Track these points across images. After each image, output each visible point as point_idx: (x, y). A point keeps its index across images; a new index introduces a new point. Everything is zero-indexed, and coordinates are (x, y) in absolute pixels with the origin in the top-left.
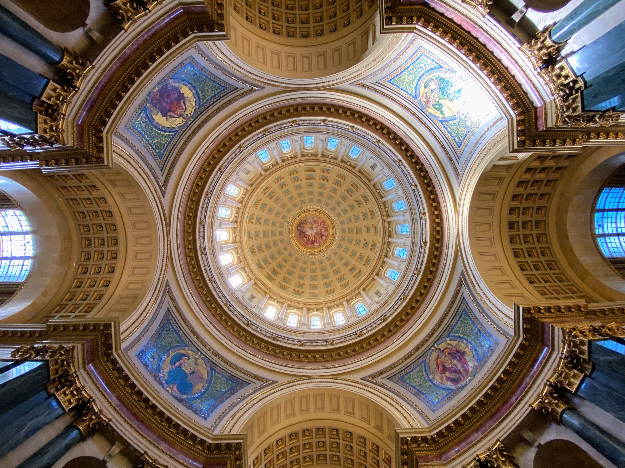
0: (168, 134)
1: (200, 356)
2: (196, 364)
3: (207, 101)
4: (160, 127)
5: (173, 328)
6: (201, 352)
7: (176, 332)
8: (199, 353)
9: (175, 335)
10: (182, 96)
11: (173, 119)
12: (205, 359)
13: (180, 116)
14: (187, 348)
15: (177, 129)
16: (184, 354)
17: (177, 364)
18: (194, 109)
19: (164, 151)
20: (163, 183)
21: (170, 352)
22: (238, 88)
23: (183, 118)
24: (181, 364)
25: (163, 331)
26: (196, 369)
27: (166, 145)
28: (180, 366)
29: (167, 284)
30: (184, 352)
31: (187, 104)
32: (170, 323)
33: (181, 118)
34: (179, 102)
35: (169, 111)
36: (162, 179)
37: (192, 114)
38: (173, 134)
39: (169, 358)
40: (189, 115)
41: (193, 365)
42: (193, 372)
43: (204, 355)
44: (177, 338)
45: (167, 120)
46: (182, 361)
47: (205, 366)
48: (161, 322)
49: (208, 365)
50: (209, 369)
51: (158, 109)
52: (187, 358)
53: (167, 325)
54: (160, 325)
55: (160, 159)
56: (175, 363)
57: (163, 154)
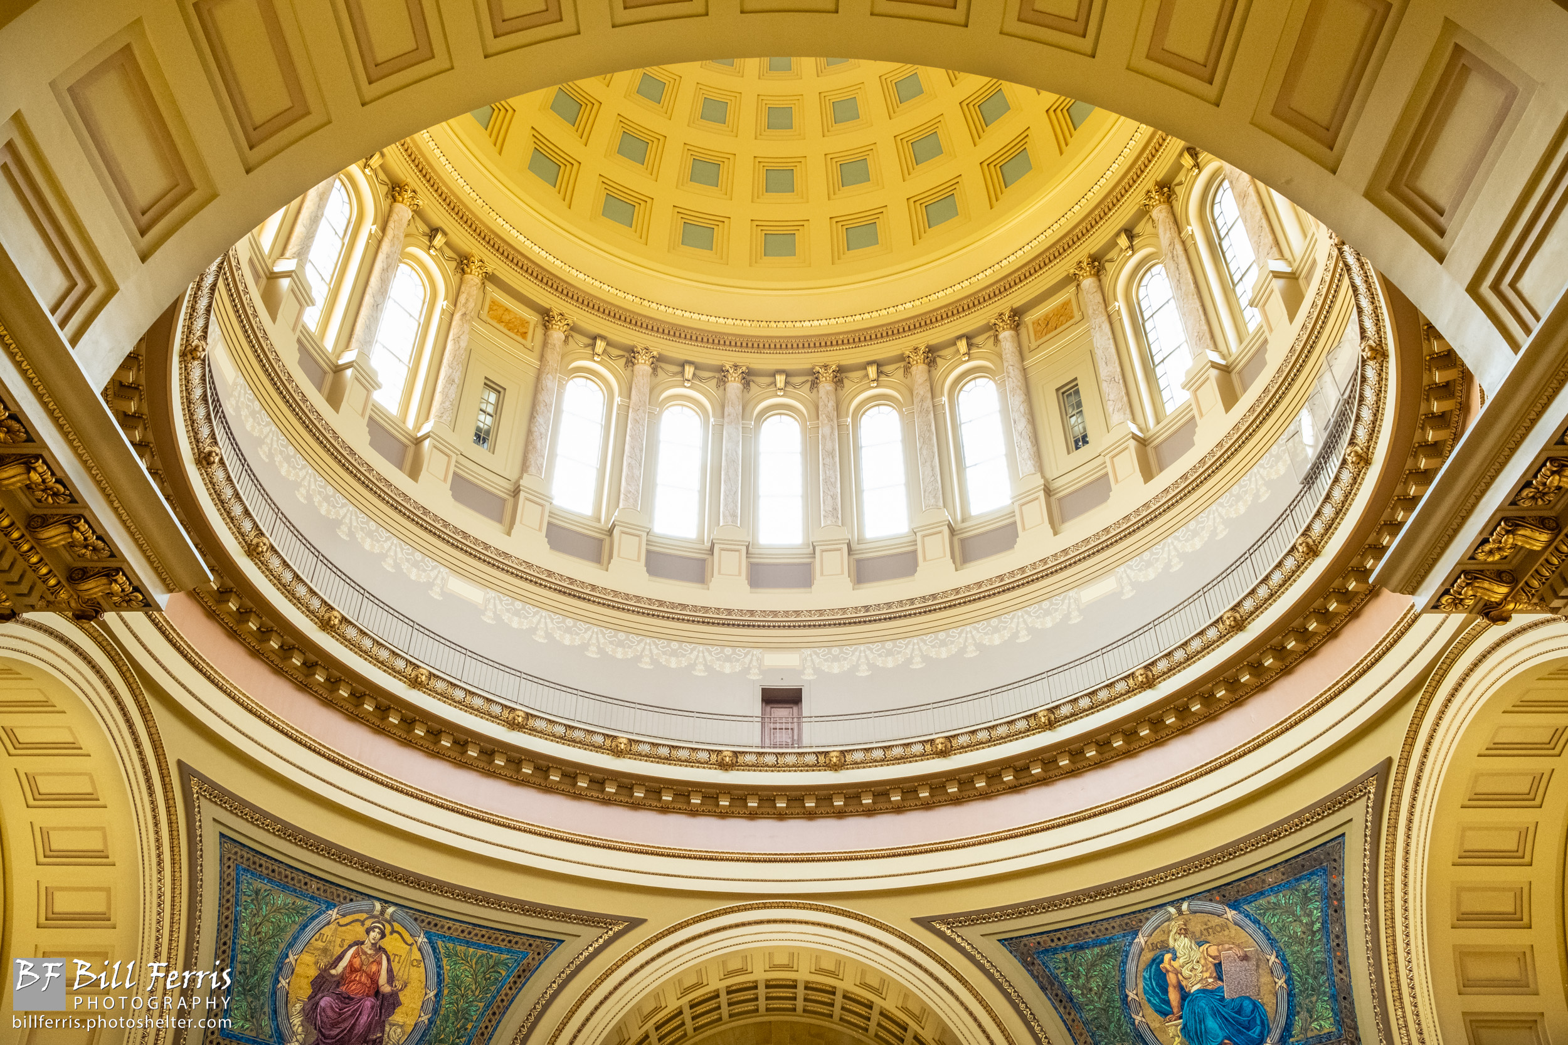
0: (445, 961)
1: (1180, 912)
2: (1199, 944)
3: (303, 896)
4: (432, 994)
5: (1064, 948)
6: (1171, 903)
7: (1081, 948)
8: (1172, 910)
9: (1089, 954)
10: (320, 983)
11: (395, 966)
12: (1198, 904)
13: (380, 948)
14: (1141, 939)
15: (422, 939)
16: (1154, 960)
17: (1173, 996)
18: (343, 921)
19: (500, 951)
20: (599, 932)
21: (1131, 995)
22: (222, 835)
23: (383, 935)
24: (1180, 988)
25: (1062, 985)
26: (1213, 950)
27: (480, 952)
28: (1184, 995)
29: (925, 923)
30: (1148, 956)
31: (338, 951)
32: (1047, 951)
33: (384, 943)
34: (341, 980)
35: (377, 993)
36: (589, 934)
37: (365, 916)
38: (440, 943)
39: (1149, 1010)
40: (368, 923)
41: (1197, 953)
42: (1218, 966)
43: (1183, 899)
44: (1097, 950)
45: (405, 985)
46: (1171, 978)
47: (1216, 921)
48: (1035, 977)
49: (1219, 907)
50: (1231, 914)
51: (383, 1031)
52: (1167, 957)
53: (1051, 965)
54: (1043, 988)
55: (525, 956)
56: (1167, 1002)
57: (509, 951)
